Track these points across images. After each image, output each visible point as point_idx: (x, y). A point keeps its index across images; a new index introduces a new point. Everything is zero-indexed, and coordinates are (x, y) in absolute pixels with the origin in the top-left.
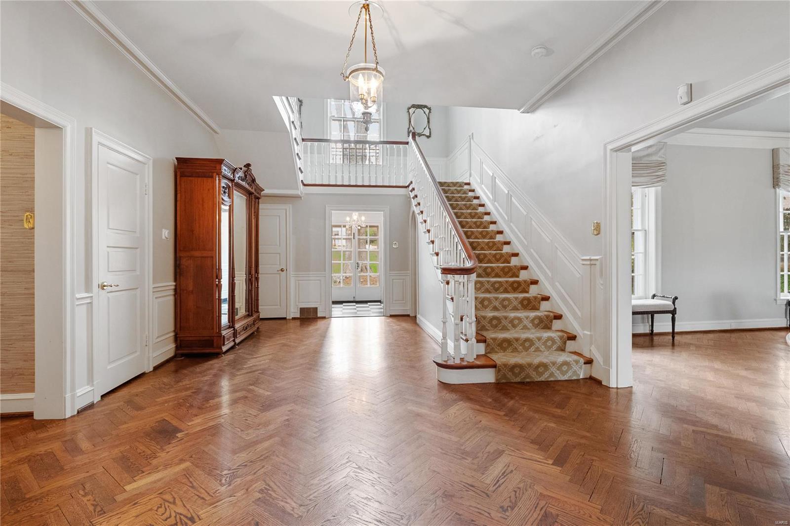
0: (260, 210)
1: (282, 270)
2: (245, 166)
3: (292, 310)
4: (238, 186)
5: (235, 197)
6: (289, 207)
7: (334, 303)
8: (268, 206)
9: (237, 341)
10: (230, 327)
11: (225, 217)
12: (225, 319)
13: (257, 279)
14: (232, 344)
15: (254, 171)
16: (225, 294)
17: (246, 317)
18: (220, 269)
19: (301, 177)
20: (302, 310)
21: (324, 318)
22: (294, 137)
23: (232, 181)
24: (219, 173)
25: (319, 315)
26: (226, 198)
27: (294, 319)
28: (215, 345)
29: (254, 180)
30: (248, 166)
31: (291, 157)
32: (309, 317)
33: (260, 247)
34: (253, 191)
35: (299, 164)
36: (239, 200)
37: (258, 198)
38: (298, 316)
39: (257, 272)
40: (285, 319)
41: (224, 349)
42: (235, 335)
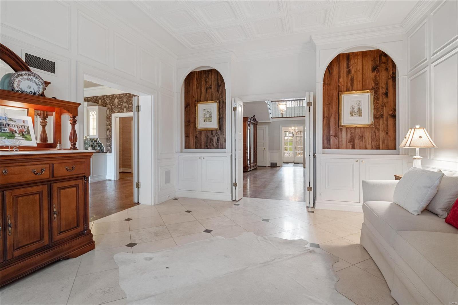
0: (257, 128)
1: (264, 149)
2: (253, 117)
3: (268, 163)
4: (252, 123)
5: (251, 126)
6: (267, 126)
7: (284, 163)
8: (260, 126)
9: (252, 169)
10: (249, 165)
11: (248, 131)
12: (248, 163)
13: (256, 151)
14: (250, 170)
15: (256, 117)
16: (248, 158)
17: (254, 163)
18: (247, 148)
19: (271, 116)
20: (271, 163)
21: (279, 167)
22: (268, 104)
23: (250, 122)
24: (247, 121)
25: (278, 166)
26: (249, 127)
27: (268, 166)
28: (246, 169)
29: (256, 120)
30: (254, 116)
31: (267, 110)
32: (274, 166)
33: (257, 141)
34: (255, 123)
35: (270, 112)
36: (252, 126)
37: (257, 125)
38: (270, 165)
39: (256, 149)
40: (265, 166)
41: (249, 170)
42: (251, 167)
